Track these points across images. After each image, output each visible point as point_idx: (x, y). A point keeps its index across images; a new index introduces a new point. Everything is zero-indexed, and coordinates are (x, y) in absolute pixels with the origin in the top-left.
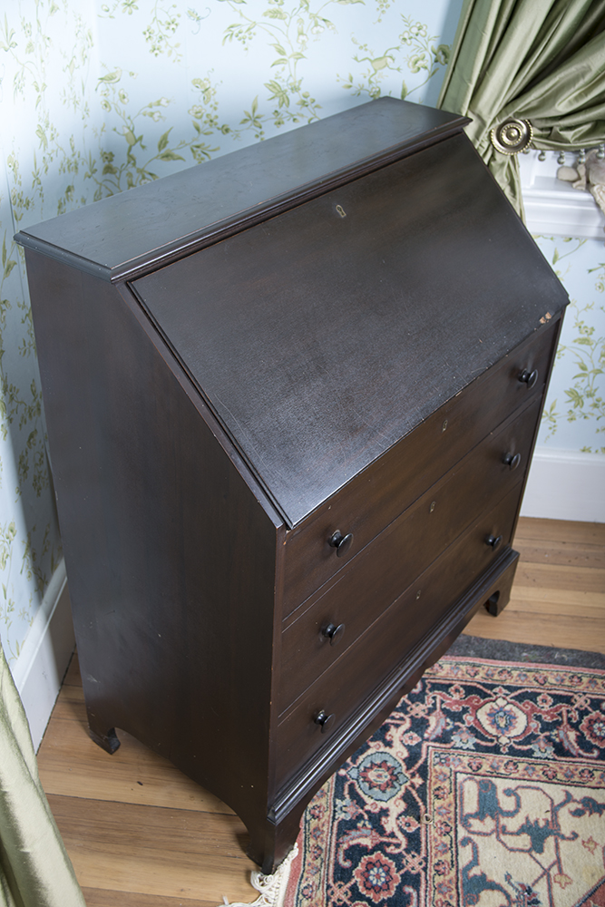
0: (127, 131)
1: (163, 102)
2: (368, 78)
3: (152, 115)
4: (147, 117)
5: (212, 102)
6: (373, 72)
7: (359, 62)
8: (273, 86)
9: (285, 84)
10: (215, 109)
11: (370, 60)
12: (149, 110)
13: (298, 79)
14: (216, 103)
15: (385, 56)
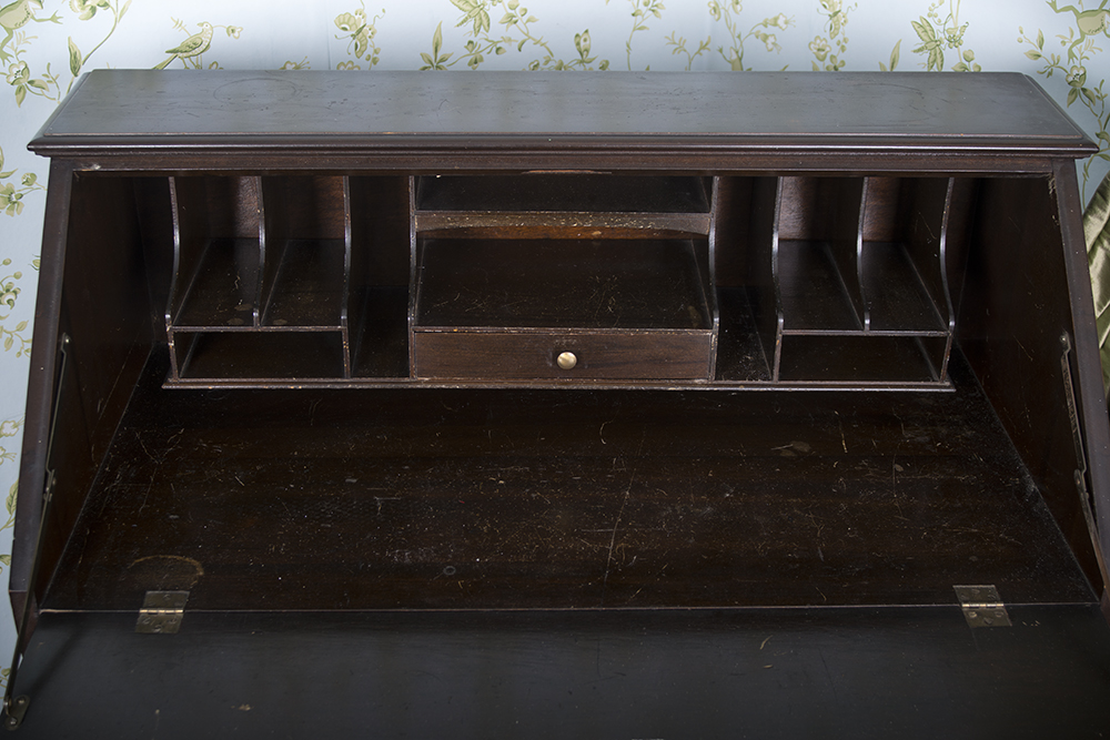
0: (734, 57)
1: (781, 22)
2: (1068, 45)
3: (765, 38)
4: (760, 41)
5: (840, 37)
6: (1077, 36)
7: (1057, 12)
8: (923, 28)
9: (941, 28)
10: (843, 49)
11: (1076, 12)
12: (763, 30)
13: (961, 23)
14: (845, 40)
15: (1101, 9)
